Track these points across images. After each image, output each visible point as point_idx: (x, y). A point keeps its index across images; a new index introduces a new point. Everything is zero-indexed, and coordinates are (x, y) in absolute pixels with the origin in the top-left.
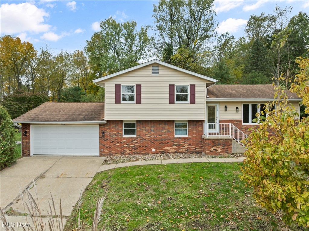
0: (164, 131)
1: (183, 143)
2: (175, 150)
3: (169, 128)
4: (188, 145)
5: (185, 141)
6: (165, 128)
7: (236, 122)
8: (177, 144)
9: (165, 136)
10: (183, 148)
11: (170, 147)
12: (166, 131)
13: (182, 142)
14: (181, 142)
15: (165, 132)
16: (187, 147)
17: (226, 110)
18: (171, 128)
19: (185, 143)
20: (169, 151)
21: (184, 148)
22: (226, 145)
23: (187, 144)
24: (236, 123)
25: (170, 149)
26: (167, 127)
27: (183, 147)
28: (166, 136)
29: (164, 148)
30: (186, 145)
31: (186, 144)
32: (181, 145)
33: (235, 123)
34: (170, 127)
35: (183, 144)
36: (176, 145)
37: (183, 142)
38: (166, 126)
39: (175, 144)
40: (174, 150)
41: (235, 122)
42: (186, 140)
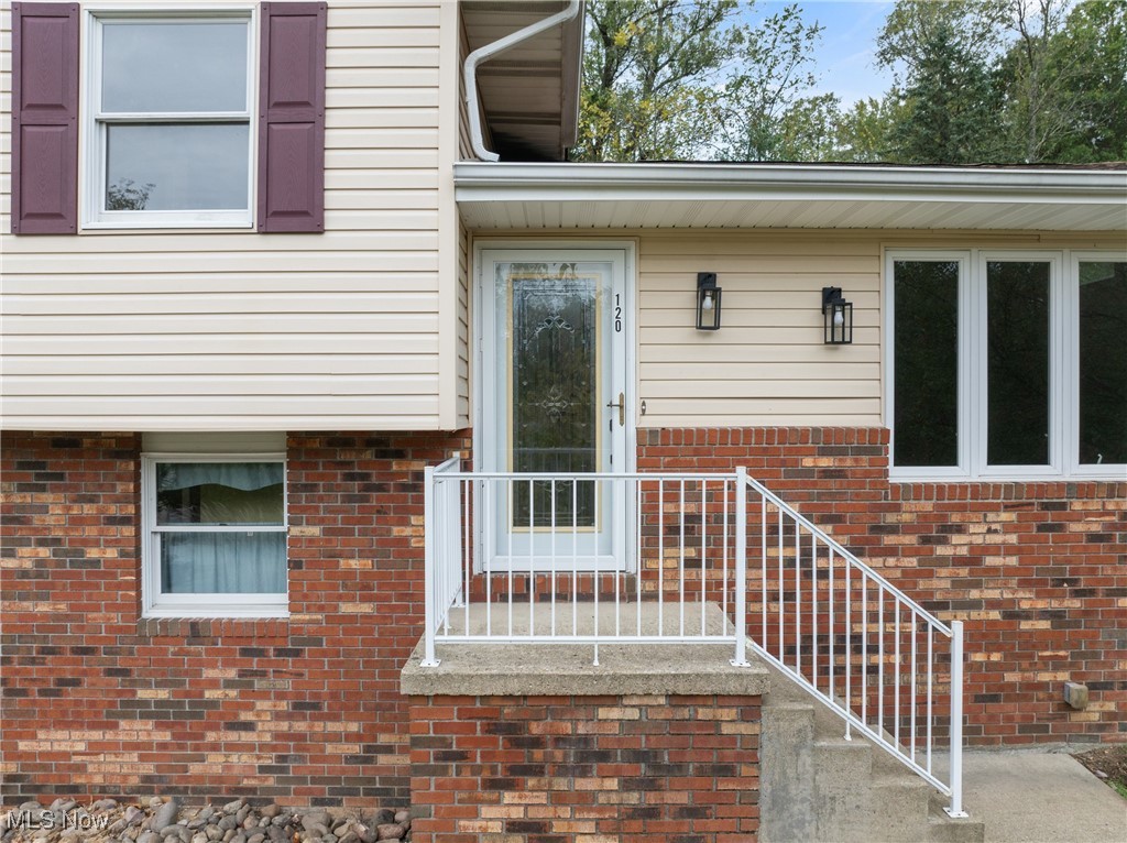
0: (24, 551)
1: (229, 684)
2: (149, 769)
3: (77, 521)
4: (284, 706)
5: (255, 663)
6: (37, 520)
7: (824, 452)
8: (163, 694)
9: (28, 605)
10: (231, 747)
11: (93, 726)
12: (45, 552)
13: (218, 679)
14: (208, 673)
15: (28, 565)
16: (278, 736)
17: (708, 325)
18: (94, 521)
19: (258, 684)
20: (81, 768)
21: (250, 747)
22: (677, 768)
23: (280, 696)
24: (826, 462)
25: (95, 748)
26: (54, 509)
27: (233, 736)
28: (44, 607)
29: (23, 746)
30: (261, 705)
31: (264, 695)
32: (213, 704)
33: (808, 462)
34: (88, 509)
35: (233, 693)
36: (159, 714)
37: (232, 674)
38: (47, 498)
39: (142, 694)
40: (131, 767)
41: (809, 453)
42: (261, 653)
